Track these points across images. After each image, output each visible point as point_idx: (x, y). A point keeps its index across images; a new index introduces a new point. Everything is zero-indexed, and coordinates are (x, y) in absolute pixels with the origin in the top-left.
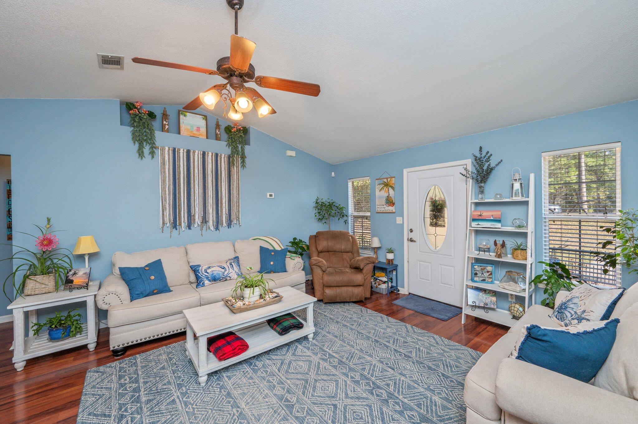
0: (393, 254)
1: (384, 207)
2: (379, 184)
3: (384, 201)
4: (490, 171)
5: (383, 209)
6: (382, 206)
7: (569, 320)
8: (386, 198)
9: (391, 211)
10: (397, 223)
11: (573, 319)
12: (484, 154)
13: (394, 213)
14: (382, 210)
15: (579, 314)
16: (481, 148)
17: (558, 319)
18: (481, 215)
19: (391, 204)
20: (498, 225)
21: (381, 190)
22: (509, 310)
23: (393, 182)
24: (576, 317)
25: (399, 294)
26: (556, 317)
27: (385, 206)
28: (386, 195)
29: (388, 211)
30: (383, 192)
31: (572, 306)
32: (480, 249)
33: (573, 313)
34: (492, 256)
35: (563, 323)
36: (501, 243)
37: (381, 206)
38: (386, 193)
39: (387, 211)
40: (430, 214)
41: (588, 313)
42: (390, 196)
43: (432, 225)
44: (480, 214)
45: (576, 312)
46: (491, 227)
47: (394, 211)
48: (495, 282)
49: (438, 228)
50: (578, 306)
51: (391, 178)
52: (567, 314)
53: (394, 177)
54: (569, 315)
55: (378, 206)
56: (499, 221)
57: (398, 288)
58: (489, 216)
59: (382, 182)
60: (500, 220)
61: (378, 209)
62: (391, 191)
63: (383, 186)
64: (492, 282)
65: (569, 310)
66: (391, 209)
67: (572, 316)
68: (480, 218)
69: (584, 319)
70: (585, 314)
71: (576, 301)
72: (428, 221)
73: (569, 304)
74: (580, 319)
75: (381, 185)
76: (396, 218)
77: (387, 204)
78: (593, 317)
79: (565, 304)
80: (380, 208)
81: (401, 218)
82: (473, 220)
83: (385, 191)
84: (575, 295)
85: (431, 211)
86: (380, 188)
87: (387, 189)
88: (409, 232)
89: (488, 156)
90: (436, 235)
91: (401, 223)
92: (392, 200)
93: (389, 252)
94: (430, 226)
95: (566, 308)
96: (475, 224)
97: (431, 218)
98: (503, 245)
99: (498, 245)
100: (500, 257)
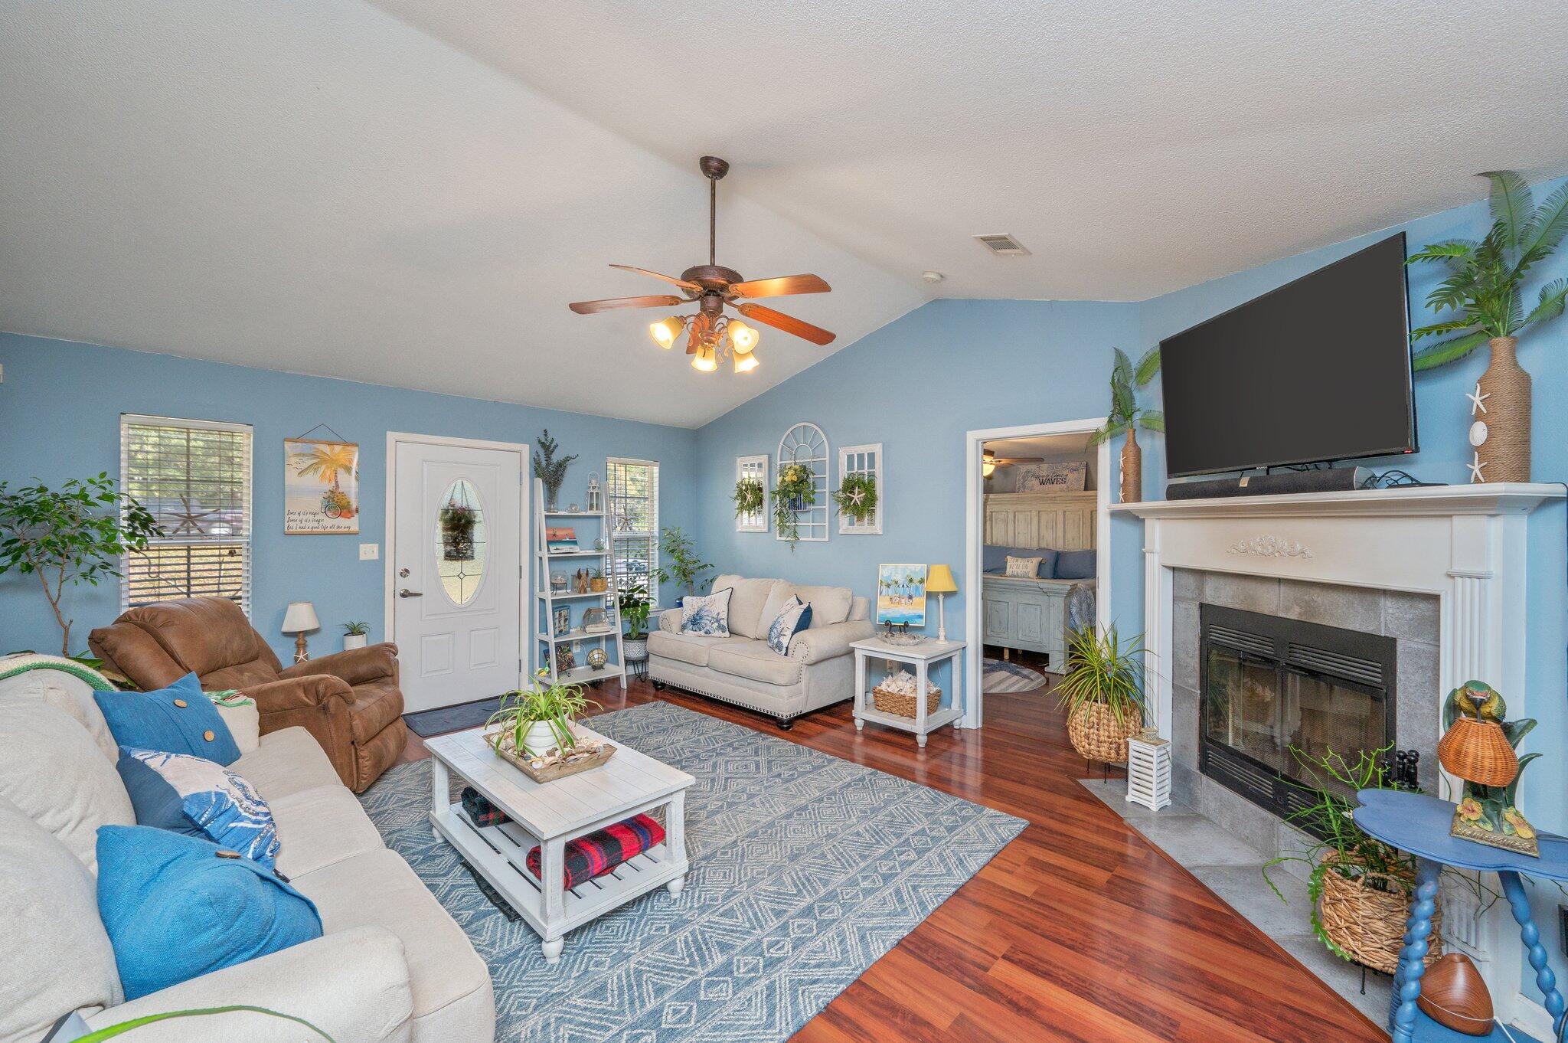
0: (363, 636)
1: (317, 517)
2: (299, 455)
3: (317, 503)
4: (561, 466)
5: (316, 524)
6: (311, 517)
7: (709, 626)
8: (326, 496)
9: (343, 529)
10: (362, 557)
11: (712, 624)
13: (356, 534)
14: (310, 526)
15: (715, 617)
16: (545, 431)
17: (695, 631)
18: (554, 535)
19: (345, 511)
21: (304, 471)
24: (714, 621)
26: (692, 630)
27: (320, 517)
28: (331, 486)
29: (335, 530)
30: (312, 478)
31: (705, 614)
33: (710, 619)
34: (571, 594)
36: (585, 572)
37: (303, 517)
38: (326, 482)
39: (328, 530)
40: (444, 535)
41: (722, 614)
42: (341, 490)
43: (449, 556)
44: (553, 533)
45: (712, 617)
46: (571, 551)
47: (354, 529)
48: (571, 630)
49: (463, 562)
50: (710, 611)
51: (345, 444)
52: (704, 622)
53: (357, 445)
54: (708, 622)
55: (293, 517)
56: (575, 543)
58: (564, 537)
59: (311, 451)
60: (576, 541)
61: (291, 524)
62: (345, 478)
63: (315, 461)
64: (568, 632)
65: (705, 618)
66: (342, 523)
67: (710, 622)
68: (556, 538)
69: (721, 620)
70: (719, 615)
71: (707, 608)
72: (440, 549)
73: (702, 613)
74: (718, 621)
75: (304, 459)
76: (358, 548)
77: (328, 512)
78: (724, 615)
79: (697, 615)
80: (301, 521)
81: (375, 547)
82: (549, 542)
83: (323, 476)
84: (701, 604)
85: (445, 529)
86: (304, 466)
87: (328, 472)
88: (399, 578)
89: (553, 445)
90: (461, 576)
91: (375, 556)
92: (349, 502)
93: (353, 634)
94: (446, 559)
95: (701, 618)
96: (552, 548)
97: (446, 544)
98: (587, 575)
99: (584, 576)
100: (585, 592)
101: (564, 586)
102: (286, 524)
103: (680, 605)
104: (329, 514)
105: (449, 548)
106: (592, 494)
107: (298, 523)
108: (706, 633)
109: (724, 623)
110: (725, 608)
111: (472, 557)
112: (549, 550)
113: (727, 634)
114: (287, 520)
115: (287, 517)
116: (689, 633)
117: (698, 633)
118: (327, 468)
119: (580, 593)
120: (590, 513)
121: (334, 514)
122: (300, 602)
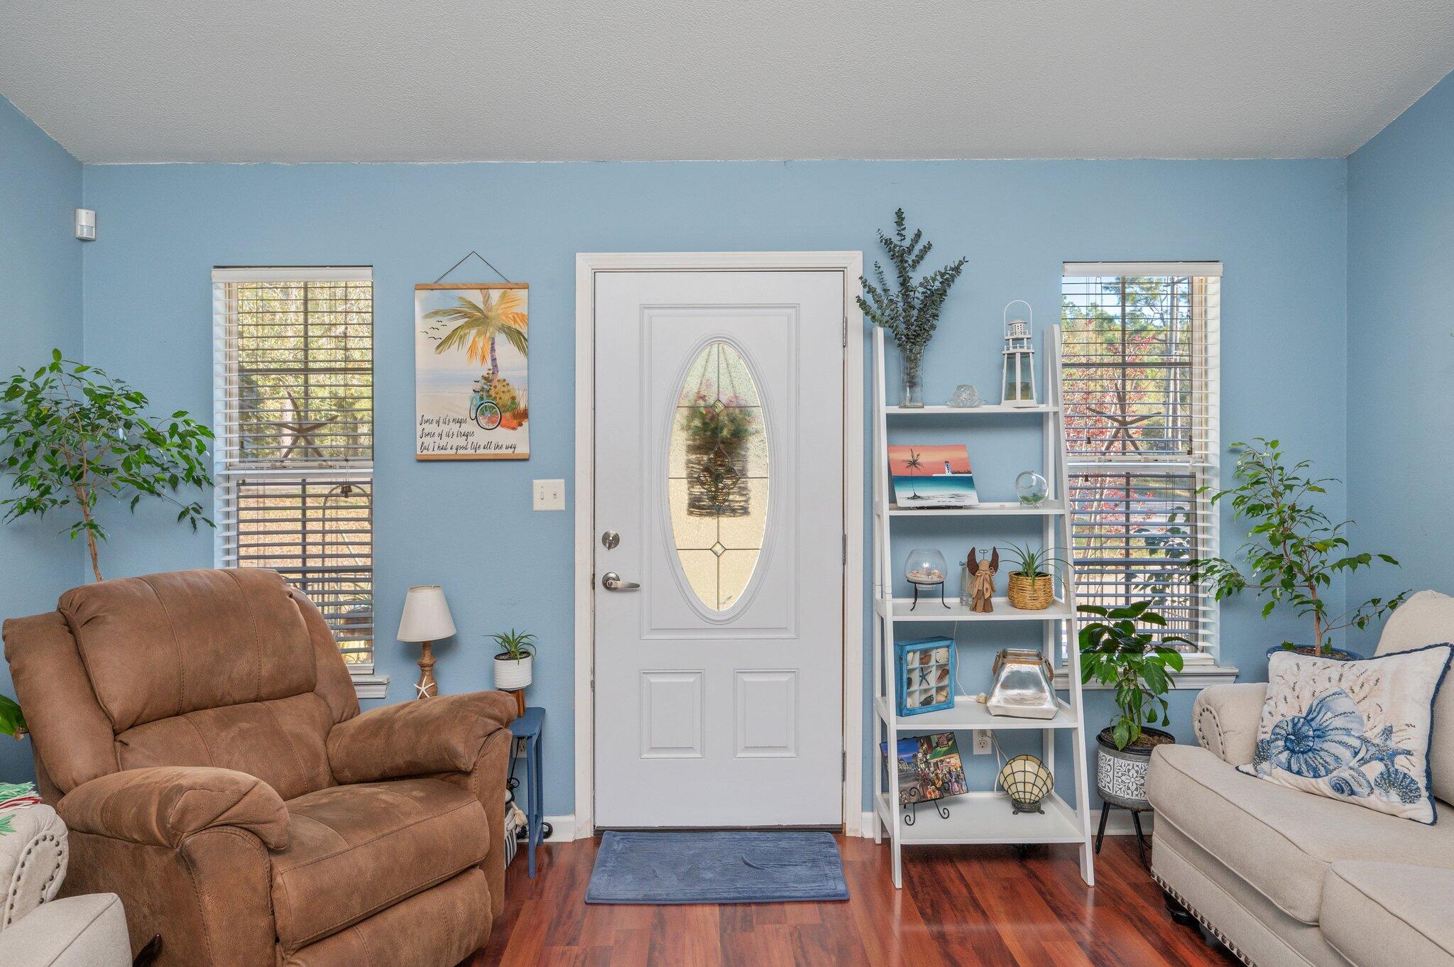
0: (526, 662)
1: (465, 428)
2: (436, 313)
3: (463, 401)
4: (935, 297)
5: (461, 442)
6: (455, 428)
7: (1351, 768)
8: (478, 387)
9: (503, 451)
10: (538, 505)
11: (1364, 761)
12: (910, 234)
13: (522, 459)
14: (453, 444)
15: (1377, 741)
16: (899, 214)
17: (1299, 773)
18: (914, 463)
19: (508, 415)
20: (969, 498)
21: (443, 344)
22: (1001, 788)
23: (523, 309)
24: (1370, 753)
25: (549, 850)
26: (1289, 769)
27: (469, 427)
28: (484, 369)
29: (492, 451)
30: (457, 356)
31: (1338, 722)
32: (915, 591)
33: (1356, 743)
34: (953, 610)
35: (1323, 785)
36: (989, 557)
37: (444, 428)
38: (477, 362)
39: (481, 451)
40: (689, 462)
41: (1404, 733)
42: (501, 375)
43: (696, 506)
44: (911, 459)
45: (1365, 741)
46: (953, 502)
47: (523, 449)
48: (957, 699)
49: (725, 520)
50: (1361, 718)
51: (509, 286)
52: (1333, 751)
53: (526, 287)
54: (1346, 754)
55: (429, 428)
56: (968, 482)
57: (546, 819)
58: (940, 466)
59: (456, 304)
60: (971, 479)
61: (427, 440)
62: (507, 351)
63: (462, 322)
64: (949, 704)
65: (1337, 738)
66: (516, 439)
67: (1356, 754)
68: (915, 472)
69: (1400, 754)
70: (1395, 738)
71: (1343, 704)
72: (680, 493)
73: (1326, 718)
74: (1387, 757)
75: (445, 320)
76: (531, 486)
77: (480, 419)
78: (1416, 740)
79: (1308, 721)
80: (440, 435)
81: (560, 484)
82: (895, 481)
83: (472, 349)
84: (1324, 688)
85: (692, 449)
86: (444, 333)
87: (481, 343)
88: (601, 548)
89: (919, 247)
90: (718, 551)
91: (560, 505)
92: (513, 398)
93: (508, 655)
94: (691, 513)
95: (1321, 734)
96: (903, 494)
97: (693, 480)
98: (994, 565)
99: (984, 567)
100: (988, 607)
101: (937, 590)
102: (419, 442)
103: (1263, 676)
104: (482, 421)
105: (698, 490)
106: (1011, 357)
107: (436, 438)
108: (1338, 788)
109: (1414, 769)
110: (1419, 717)
111: (745, 511)
112: (893, 500)
113: (1422, 809)
114: (419, 433)
115: (419, 428)
116: (1276, 775)
117: (1307, 782)
118: (479, 334)
119: (974, 609)
120: (1007, 407)
121: (491, 421)
122: (429, 586)
